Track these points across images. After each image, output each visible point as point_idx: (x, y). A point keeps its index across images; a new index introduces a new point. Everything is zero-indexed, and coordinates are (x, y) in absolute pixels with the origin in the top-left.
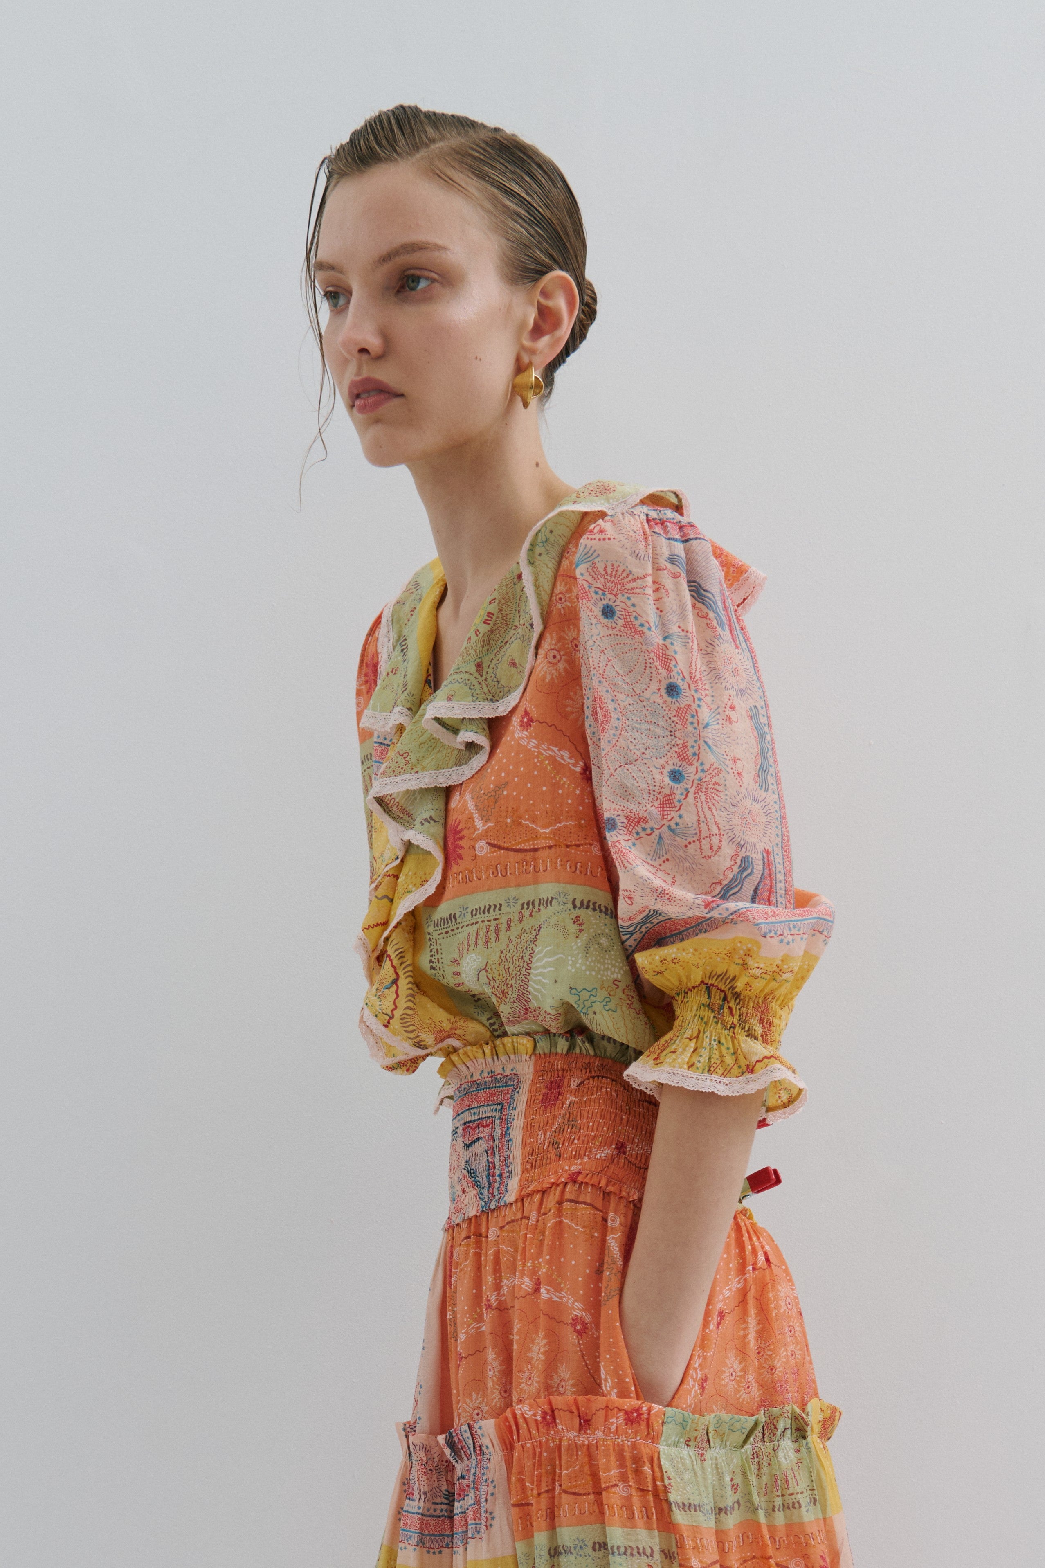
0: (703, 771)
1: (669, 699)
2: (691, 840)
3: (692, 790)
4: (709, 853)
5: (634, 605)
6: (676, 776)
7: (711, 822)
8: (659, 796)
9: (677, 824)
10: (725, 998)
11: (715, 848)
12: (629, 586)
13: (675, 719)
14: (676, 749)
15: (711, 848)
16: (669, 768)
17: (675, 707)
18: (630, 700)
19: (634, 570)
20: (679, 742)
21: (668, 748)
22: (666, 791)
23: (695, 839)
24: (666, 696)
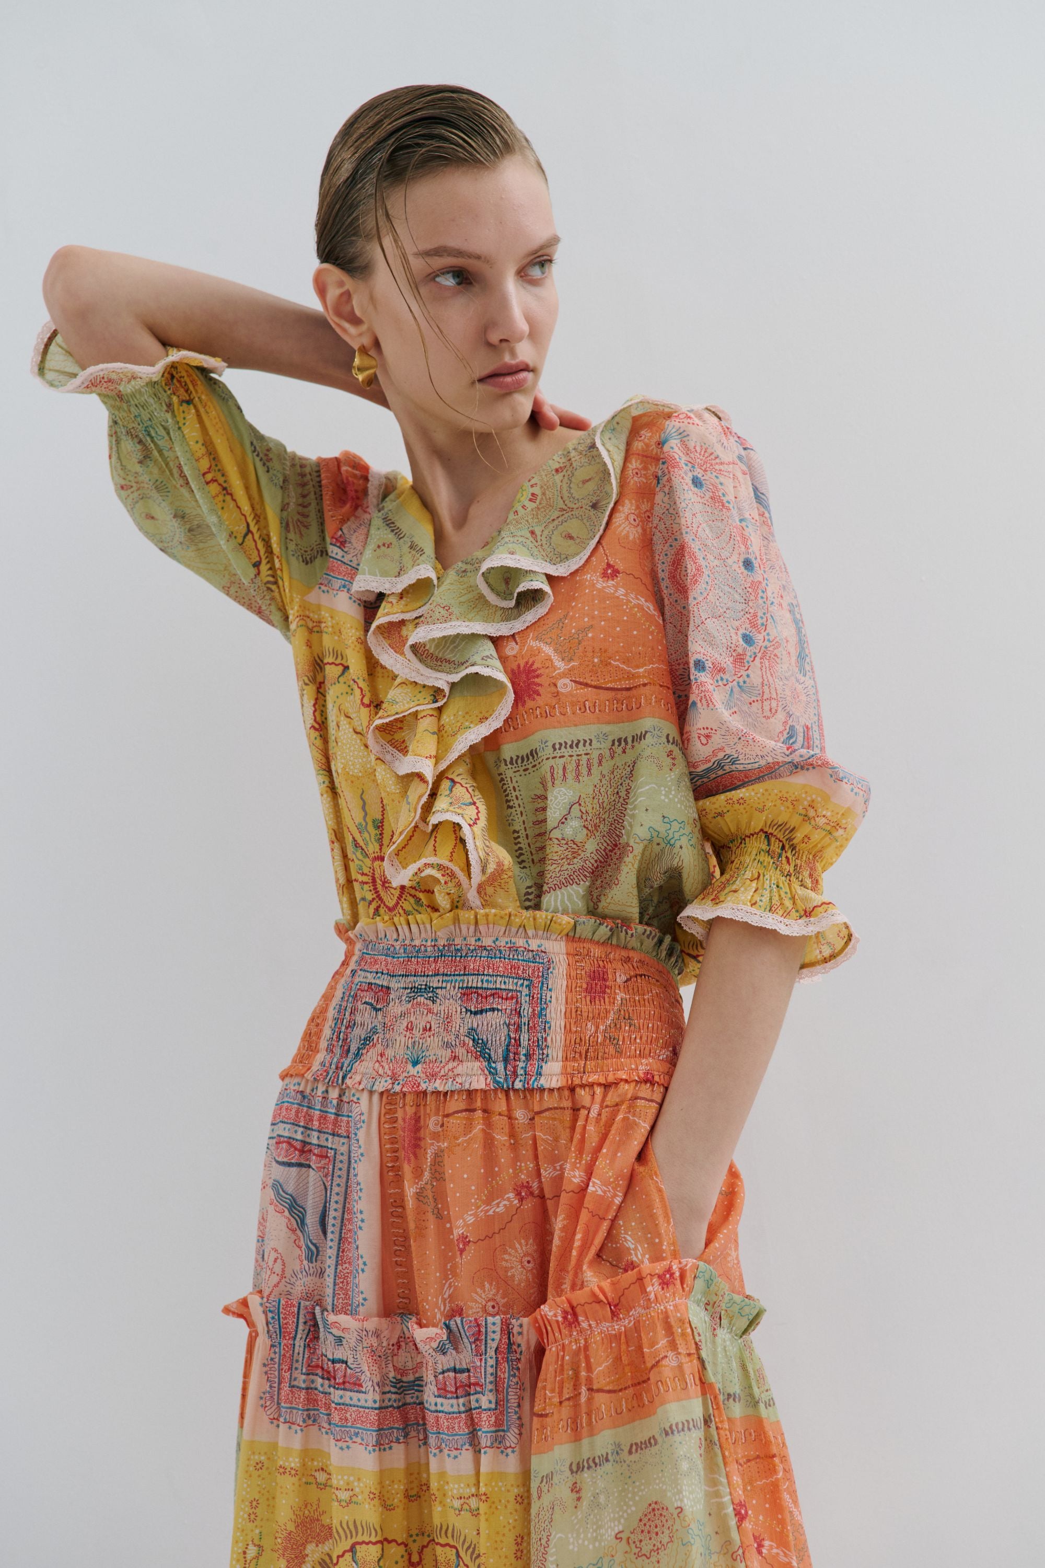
0: (769, 640)
1: (746, 572)
2: (755, 699)
3: (759, 655)
4: (768, 714)
5: (721, 484)
6: (748, 639)
7: (772, 686)
8: (734, 654)
9: (744, 682)
10: (783, 848)
11: (773, 711)
12: (717, 467)
13: (750, 590)
14: (748, 616)
15: (771, 710)
16: (742, 631)
17: (750, 580)
18: (717, 562)
19: (721, 455)
20: (751, 611)
21: (742, 613)
22: (740, 650)
23: (759, 698)
24: (743, 568)
